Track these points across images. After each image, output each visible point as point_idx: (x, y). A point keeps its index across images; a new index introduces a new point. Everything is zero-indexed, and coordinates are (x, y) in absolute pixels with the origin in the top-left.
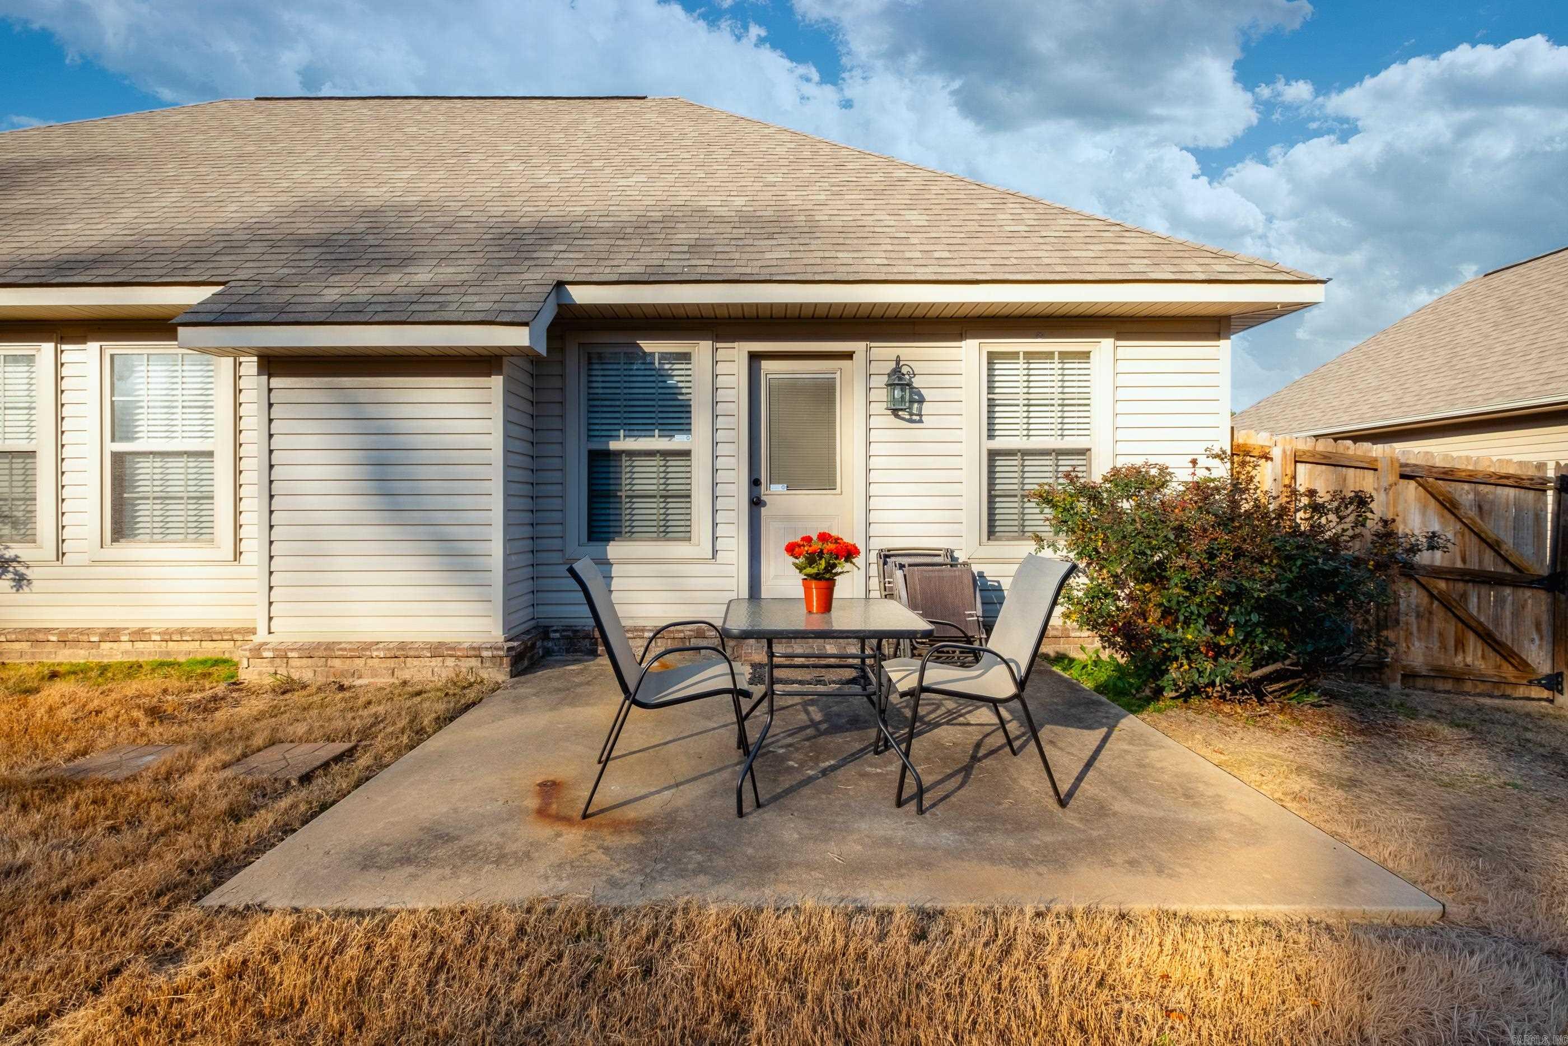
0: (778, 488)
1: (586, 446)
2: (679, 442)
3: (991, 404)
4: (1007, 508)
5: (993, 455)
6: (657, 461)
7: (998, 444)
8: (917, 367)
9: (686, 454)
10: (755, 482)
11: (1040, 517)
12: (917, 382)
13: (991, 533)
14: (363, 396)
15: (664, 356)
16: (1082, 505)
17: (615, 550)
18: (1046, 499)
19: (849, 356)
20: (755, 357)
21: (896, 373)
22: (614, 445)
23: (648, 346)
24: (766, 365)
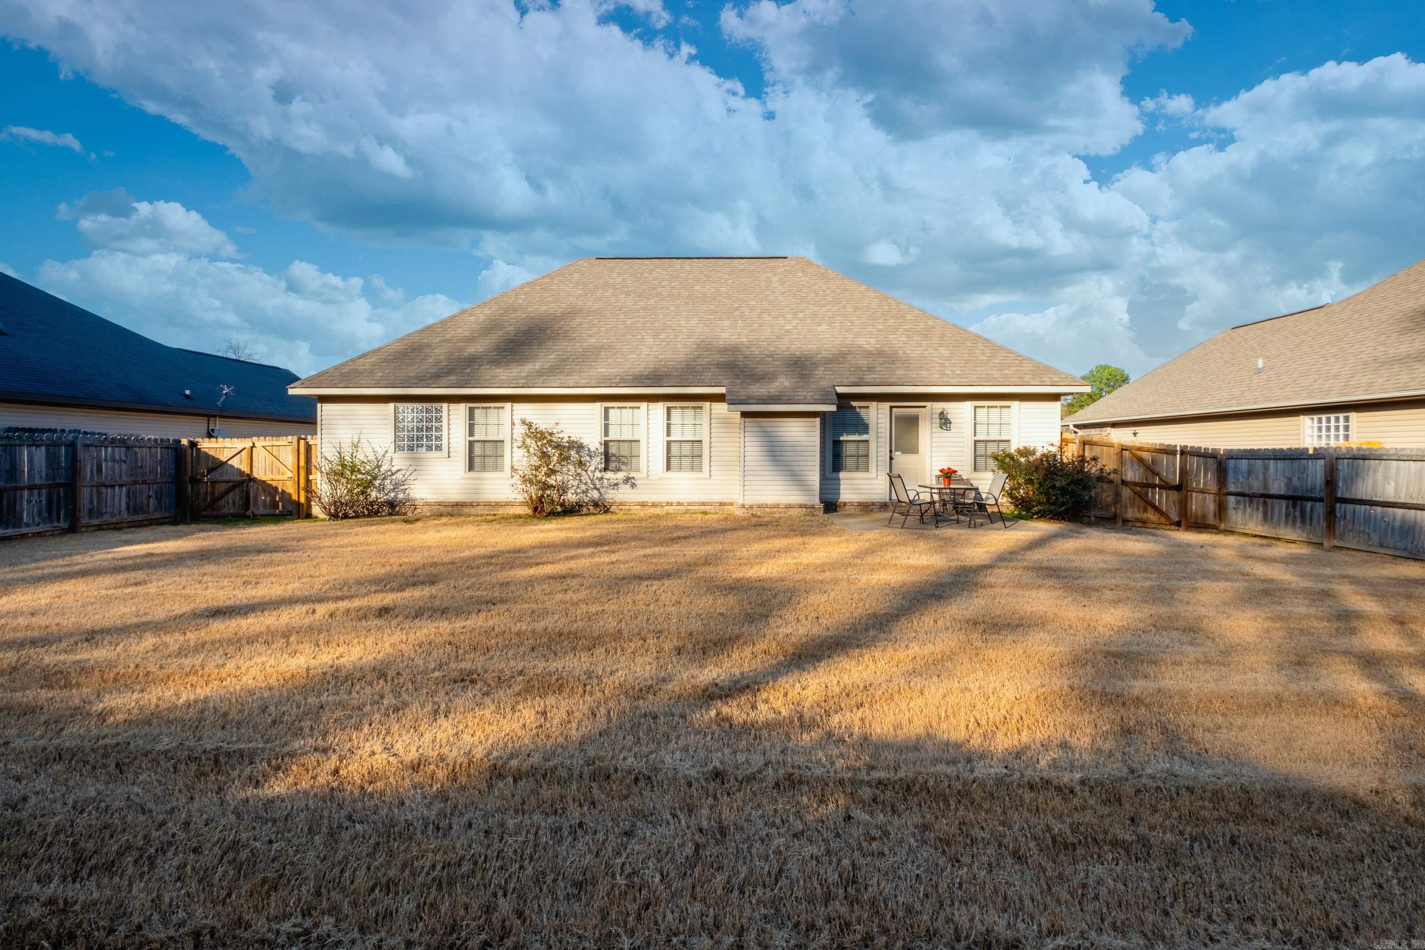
0: (897, 453)
1: (832, 439)
2: (864, 437)
3: (975, 424)
4: (981, 461)
5: (976, 442)
6: (854, 444)
7: (978, 438)
8: (949, 411)
9: (867, 441)
10: (891, 451)
11: (992, 463)
12: (949, 416)
13: (975, 469)
14: (764, 424)
15: (860, 407)
16: (1007, 460)
17: (842, 475)
18: (996, 458)
19: (925, 407)
20: (891, 407)
21: (942, 413)
22: (842, 438)
23: (854, 404)
24: (894, 410)
